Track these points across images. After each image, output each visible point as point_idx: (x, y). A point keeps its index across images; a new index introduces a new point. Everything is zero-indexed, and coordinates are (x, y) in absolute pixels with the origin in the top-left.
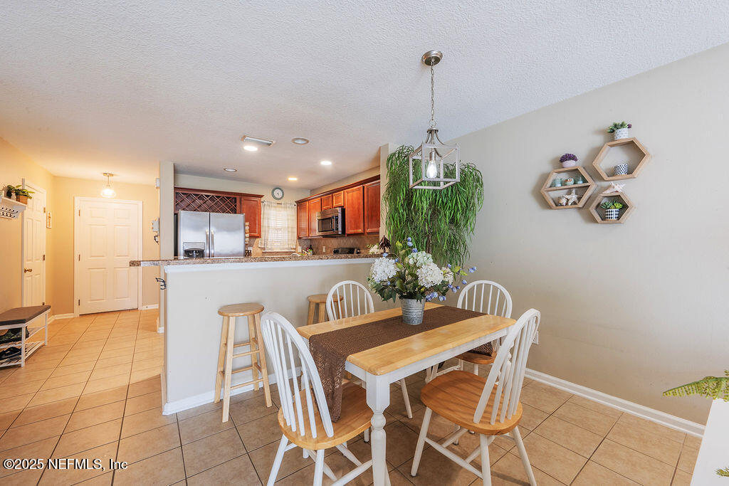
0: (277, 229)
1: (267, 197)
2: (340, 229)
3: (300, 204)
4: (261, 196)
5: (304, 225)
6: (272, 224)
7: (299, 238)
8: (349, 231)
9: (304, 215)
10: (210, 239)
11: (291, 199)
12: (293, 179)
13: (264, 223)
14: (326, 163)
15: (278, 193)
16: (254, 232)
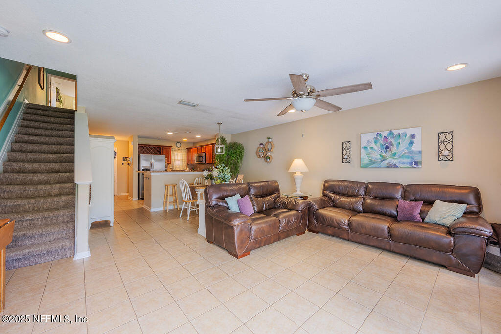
0: (178, 160)
1: (174, 147)
2: (204, 161)
3: (188, 149)
4: (171, 147)
5: (190, 159)
6: (176, 158)
7: (188, 164)
8: (208, 162)
9: (190, 154)
10: (152, 165)
11: (184, 147)
12: (185, 140)
13: (172, 158)
14: (198, 136)
15: (178, 145)
16: (169, 162)
